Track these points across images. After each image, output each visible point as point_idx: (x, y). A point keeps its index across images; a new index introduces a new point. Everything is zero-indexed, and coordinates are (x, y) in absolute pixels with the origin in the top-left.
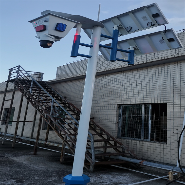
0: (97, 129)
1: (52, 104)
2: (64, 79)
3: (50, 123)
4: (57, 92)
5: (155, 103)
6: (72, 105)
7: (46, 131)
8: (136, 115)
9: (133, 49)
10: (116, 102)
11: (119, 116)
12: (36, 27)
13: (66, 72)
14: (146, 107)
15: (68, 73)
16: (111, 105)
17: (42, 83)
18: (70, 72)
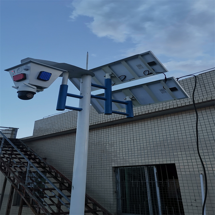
0: (89, 203)
1: (28, 169)
2: (44, 136)
3: (24, 197)
4: (34, 152)
5: (160, 164)
6: (54, 169)
7: (18, 208)
8: (138, 181)
9: (130, 100)
10: (110, 163)
11: (117, 182)
12: (13, 76)
13: (46, 127)
14: (149, 170)
15: (49, 127)
16: (105, 168)
17: (15, 141)
18: (50, 127)
